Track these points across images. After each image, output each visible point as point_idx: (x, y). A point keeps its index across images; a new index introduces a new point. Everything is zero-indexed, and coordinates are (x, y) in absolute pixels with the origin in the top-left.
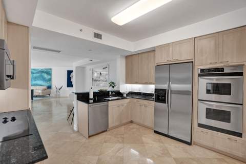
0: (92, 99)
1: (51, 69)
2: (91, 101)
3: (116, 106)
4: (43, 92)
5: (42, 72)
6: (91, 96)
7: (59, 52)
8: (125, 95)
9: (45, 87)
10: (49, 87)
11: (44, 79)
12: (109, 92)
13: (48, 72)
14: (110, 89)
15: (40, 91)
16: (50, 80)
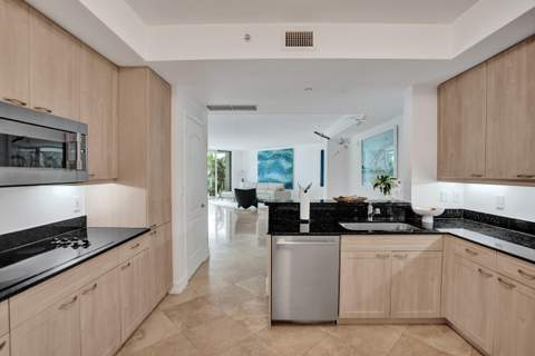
0: (306, 222)
1: (291, 150)
2: (305, 228)
3: (373, 255)
4: (275, 195)
5: (277, 156)
6: (305, 214)
7: (254, 108)
8: (428, 221)
9: (281, 186)
10: (289, 186)
11: (281, 171)
12: (367, 204)
13: (288, 156)
14: (374, 195)
15: (272, 192)
16: (291, 171)
